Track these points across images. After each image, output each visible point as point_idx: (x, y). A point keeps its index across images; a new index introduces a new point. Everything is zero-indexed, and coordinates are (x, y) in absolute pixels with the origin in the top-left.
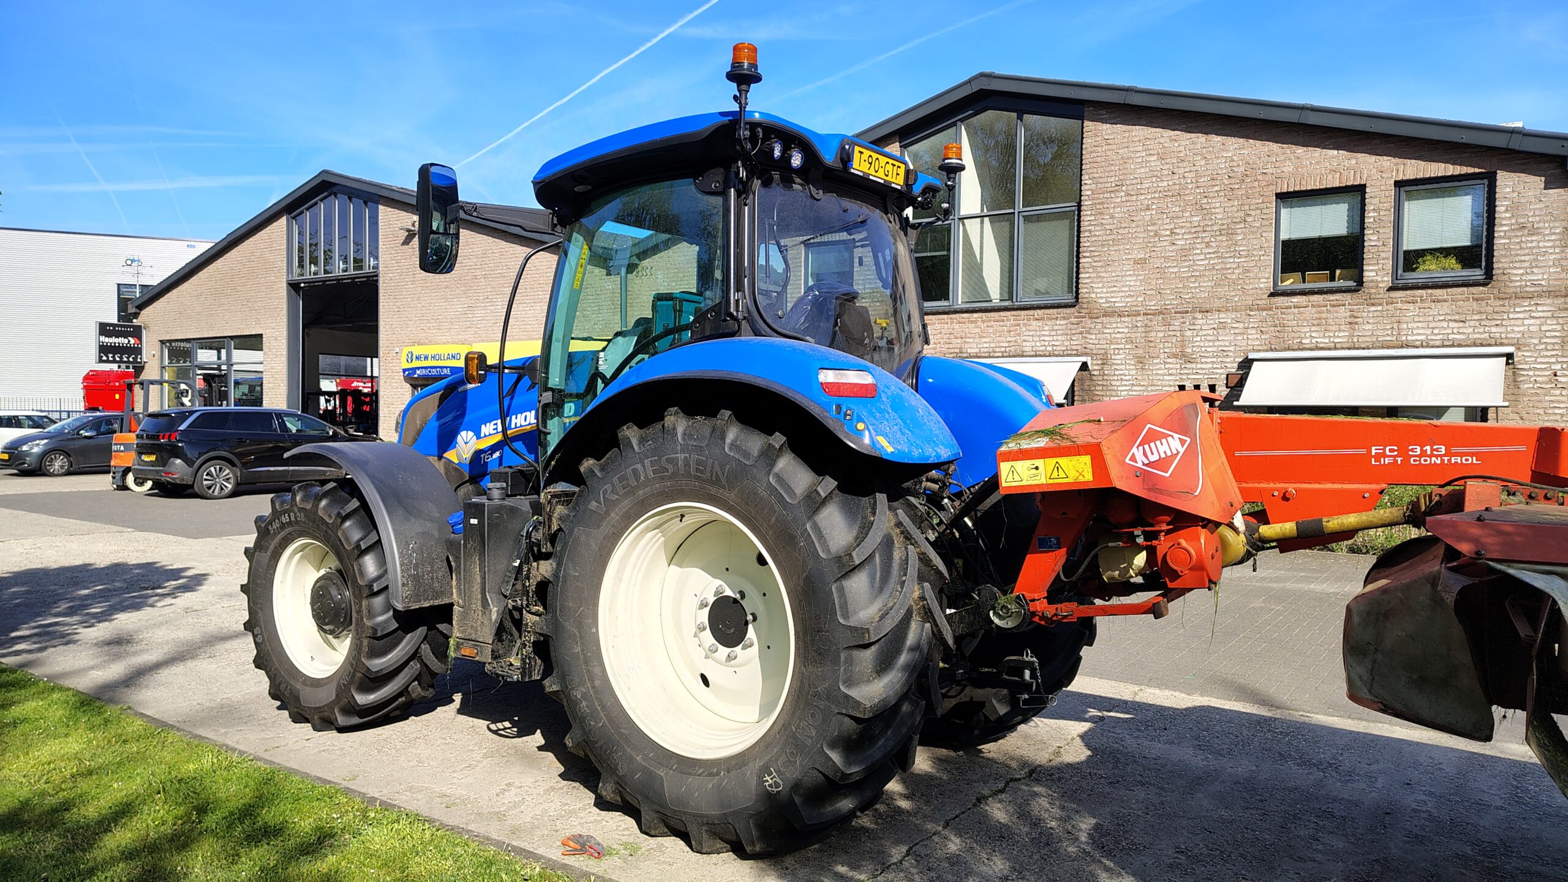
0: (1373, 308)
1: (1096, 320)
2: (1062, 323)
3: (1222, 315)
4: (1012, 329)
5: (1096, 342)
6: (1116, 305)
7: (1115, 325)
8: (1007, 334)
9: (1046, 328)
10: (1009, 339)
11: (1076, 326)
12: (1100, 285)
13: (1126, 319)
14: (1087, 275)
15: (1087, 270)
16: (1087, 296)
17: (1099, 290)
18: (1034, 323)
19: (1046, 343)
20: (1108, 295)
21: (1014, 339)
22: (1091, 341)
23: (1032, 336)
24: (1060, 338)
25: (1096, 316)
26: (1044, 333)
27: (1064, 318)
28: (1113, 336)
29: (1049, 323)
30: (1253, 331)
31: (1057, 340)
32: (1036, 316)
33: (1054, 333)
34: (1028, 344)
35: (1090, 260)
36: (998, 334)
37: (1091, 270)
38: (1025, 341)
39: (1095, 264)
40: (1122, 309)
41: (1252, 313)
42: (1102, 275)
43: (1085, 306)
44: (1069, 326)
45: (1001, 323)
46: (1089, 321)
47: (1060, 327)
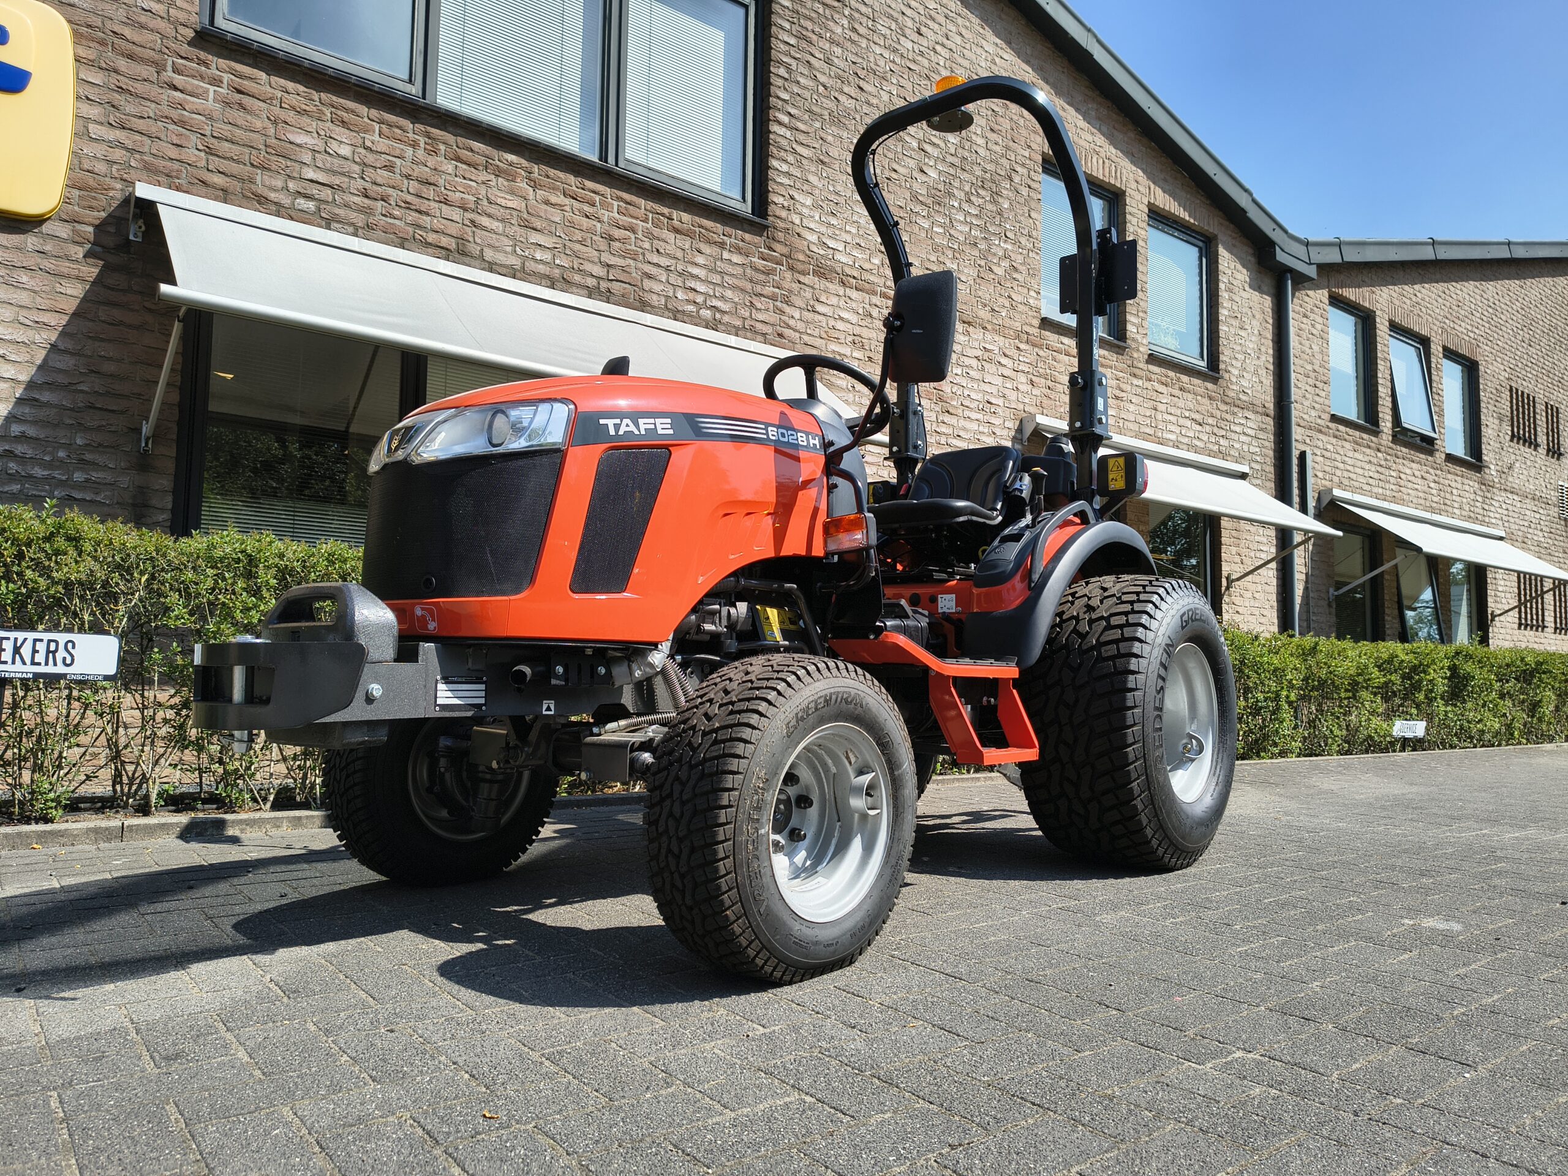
0: (1136, 382)
1: (802, 278)
2: (736, 259)
3: (989, 336)
4: (617, 233)
5: (800, 326)
6: (838, 256)
7: (834, 300)
8: (603, 245)
9: (700, 260)
10: (606, 258)
11: (762, 277)
12: (809, 201)
13: (854, 294)
14: (785, 167)
15: (783, 154)
16: (784, 214)
17: (805, 211)
18: (670, 236)
19: (700, 299)
20: (823, 229)
21: (620, 262)
22: (792, 322)
23: (667, 269)
24: (729, 294)
25: (800, 267)
26: (695, 271)
27: (738, 250)
28: (832, 323)
29: (706, 249)
30: (1023, 378)
31: (723, 298)
32: (676, 223)
33: (716, 279)
34: (657, 287)
35: (788, 134)
36: (578, 236)
37: (791, 158)
38: (650, 277)
39: (799, 149)
40: (848, 271)
41: (1022, 346)
42: (813, 179)
43: (780, 236)
44: (748, 271)
45: (587, 208)
46: (788, 275)
47: (730, 269)
